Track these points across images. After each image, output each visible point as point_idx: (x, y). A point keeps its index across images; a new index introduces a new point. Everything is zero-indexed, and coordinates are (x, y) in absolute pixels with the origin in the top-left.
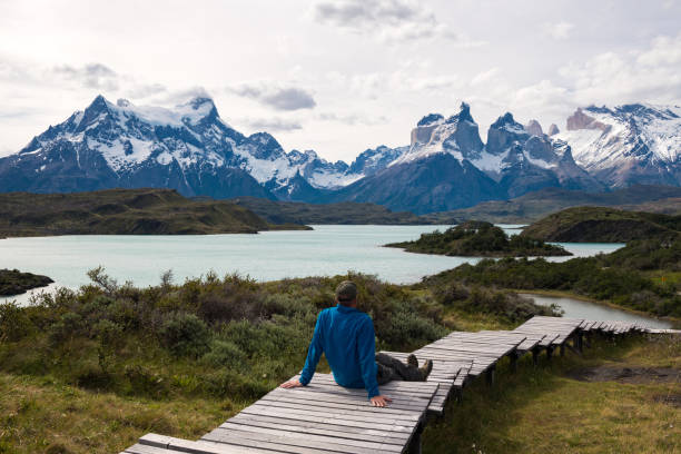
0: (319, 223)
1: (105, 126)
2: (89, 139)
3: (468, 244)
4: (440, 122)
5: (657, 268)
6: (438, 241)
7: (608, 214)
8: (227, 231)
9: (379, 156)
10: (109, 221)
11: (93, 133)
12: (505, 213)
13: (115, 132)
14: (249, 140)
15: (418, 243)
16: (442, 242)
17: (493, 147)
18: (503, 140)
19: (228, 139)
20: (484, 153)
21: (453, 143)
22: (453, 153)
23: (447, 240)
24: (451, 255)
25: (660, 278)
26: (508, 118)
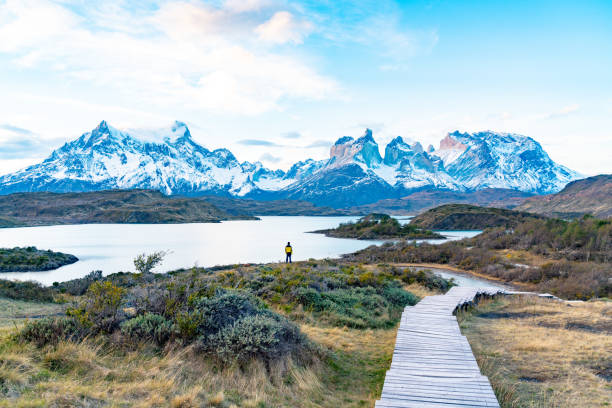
0: (264, 214)
1: (106, 143)
2: (95, 152)
3: (373, 231)
4: (351, 142)
5: (504, 248)
6: (352, 229)
7: (470, 208)
8: (197, 221)
9: (307, 166)
10: (109, 214)
11: (97, 148)
12: (397, 208)
13: (113, 147)
14: (212, 154)
15: (338, 230)
16: (355, 229)
17: (388, 161)
18: (396, 156)
19: (198, 154)
20: (382, 165)
21: (360, 157)
22: (360, 164)
23: (358, 228)
24: (361, 239)
25: (507, 255)
26: (399, 140)
